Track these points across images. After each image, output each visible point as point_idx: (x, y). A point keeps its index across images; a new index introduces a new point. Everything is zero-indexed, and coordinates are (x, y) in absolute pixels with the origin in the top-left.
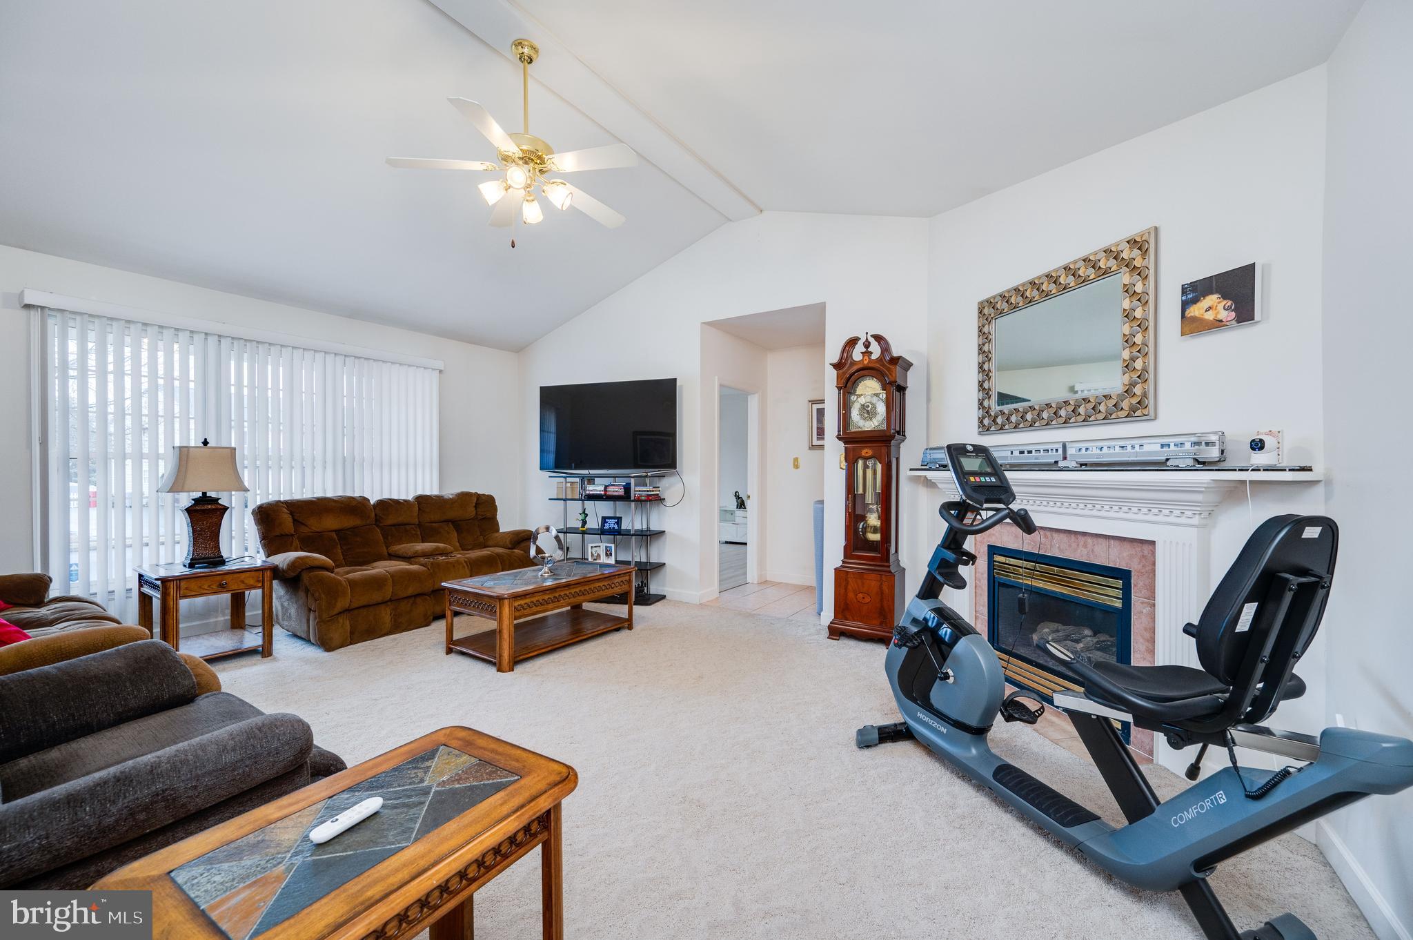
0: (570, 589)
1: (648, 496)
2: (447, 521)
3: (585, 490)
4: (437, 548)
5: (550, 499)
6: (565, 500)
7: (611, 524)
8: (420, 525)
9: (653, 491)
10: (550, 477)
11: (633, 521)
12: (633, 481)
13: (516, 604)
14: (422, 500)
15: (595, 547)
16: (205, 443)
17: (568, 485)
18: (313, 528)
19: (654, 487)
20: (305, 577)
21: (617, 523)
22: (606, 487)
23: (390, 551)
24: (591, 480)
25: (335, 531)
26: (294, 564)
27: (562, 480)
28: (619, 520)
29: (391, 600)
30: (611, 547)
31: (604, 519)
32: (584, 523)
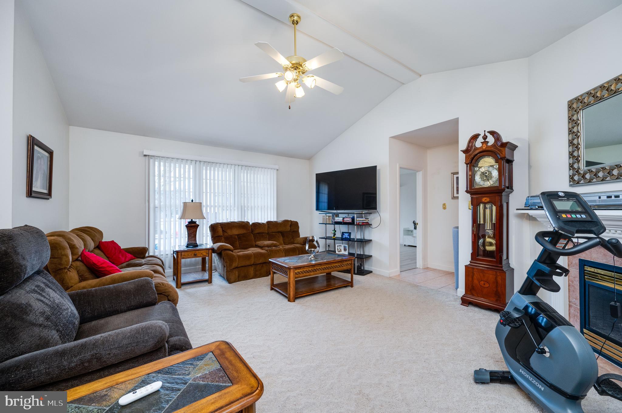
1: (363, 223)
2: (279, 232)
3: (334, 220)
4: (273, 244)
5: (319, 224)
6: (326, 224)
7: (346, 235)
8: (268, 233)
9: (365, 220)
10: (319, 214)
11: (357, 235)
12: (356, 215)
14: (269, 223)
15: (339, 246)
16: (192, 201)
17: (327, 217)
18: (229, 234)
19: (366, 219)
20: (224, 253)
21: (349, 235)
22: (343, 218)
23: (256, 244)
24: (337, 215)
25: (237, 235)
26: (219, 248)
27: (325, 215)
28: (350, 234)
29: (253, 264)
30: (346, 246)
31: (343, 234)
32: (335, 234)
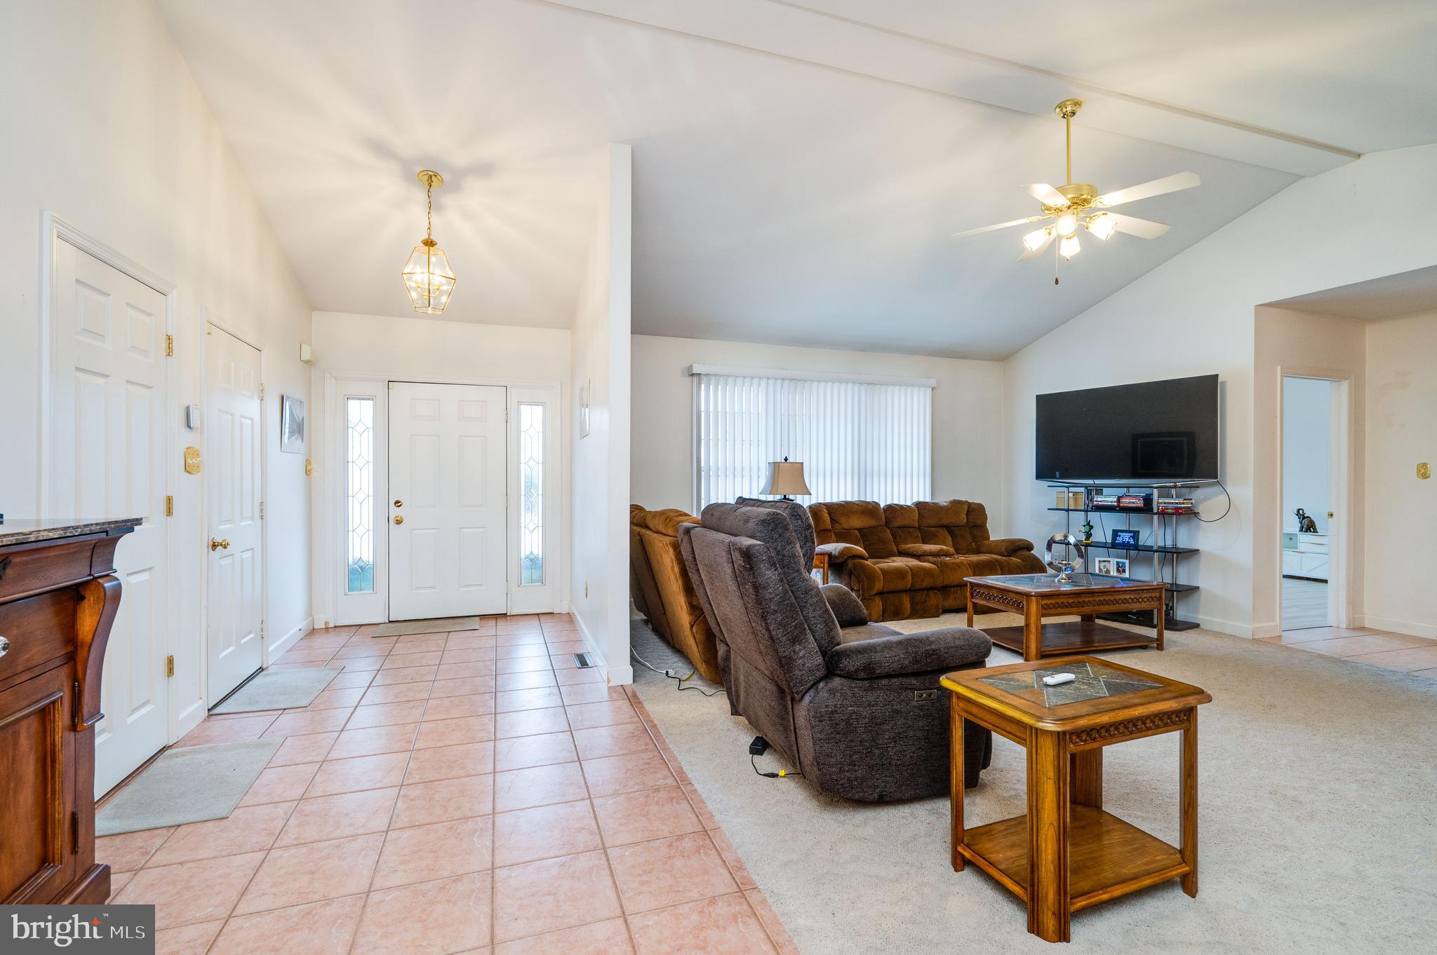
0: (1094, 596)
1: (1177, 509)
2: (942, 526)
3: (1092, 500)
4: (941, 550)
5: (1049, 509)
6: (1068, 510)
7: (1125, 538)
8: (919, 528)
9: (1183, 503)
10: (1049, 486)
11: (1153, 534)
12: (1155, 492)
13: (1044, 602)
14: (920, 505)
15: (1104, 561)
16: (786, 459)
17: (1071, 495)
18: (843, 525)
19: (1185, 500)
20: (850, 563)
21: (1133, 537)
22: (1119, 498)
23: (900, 550)
24: (1099, 491)
25: (858, 529)
26: (843, 552)
27: (1066, 490)
28: (1136, 535)
29: (910, 590)
30: (1124, 563)
31: (1116, 533)
32: (1089, 535)
